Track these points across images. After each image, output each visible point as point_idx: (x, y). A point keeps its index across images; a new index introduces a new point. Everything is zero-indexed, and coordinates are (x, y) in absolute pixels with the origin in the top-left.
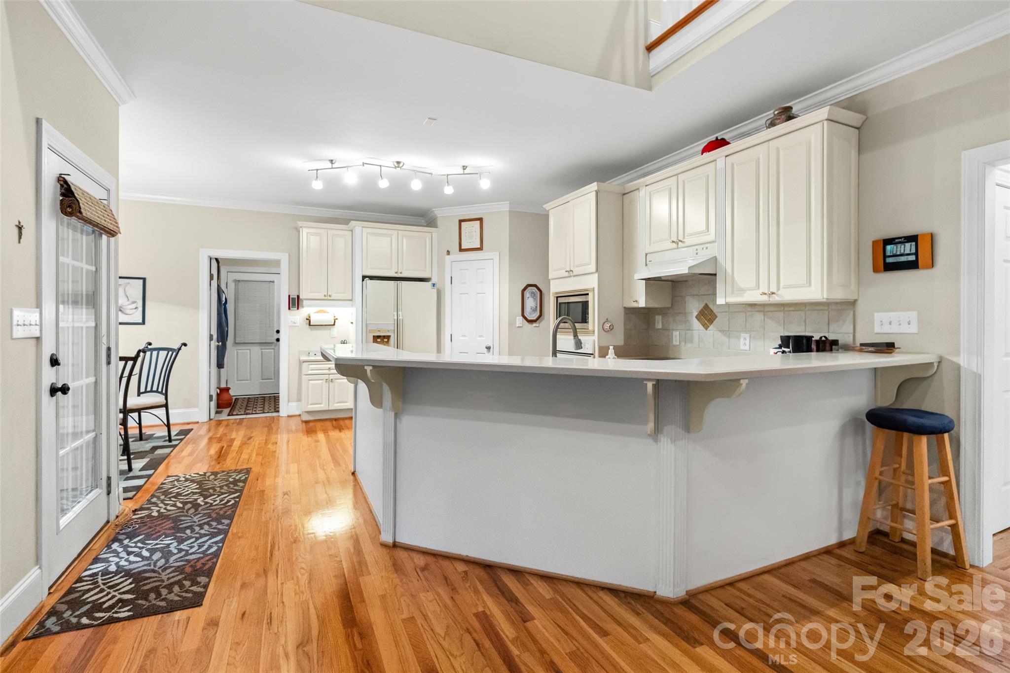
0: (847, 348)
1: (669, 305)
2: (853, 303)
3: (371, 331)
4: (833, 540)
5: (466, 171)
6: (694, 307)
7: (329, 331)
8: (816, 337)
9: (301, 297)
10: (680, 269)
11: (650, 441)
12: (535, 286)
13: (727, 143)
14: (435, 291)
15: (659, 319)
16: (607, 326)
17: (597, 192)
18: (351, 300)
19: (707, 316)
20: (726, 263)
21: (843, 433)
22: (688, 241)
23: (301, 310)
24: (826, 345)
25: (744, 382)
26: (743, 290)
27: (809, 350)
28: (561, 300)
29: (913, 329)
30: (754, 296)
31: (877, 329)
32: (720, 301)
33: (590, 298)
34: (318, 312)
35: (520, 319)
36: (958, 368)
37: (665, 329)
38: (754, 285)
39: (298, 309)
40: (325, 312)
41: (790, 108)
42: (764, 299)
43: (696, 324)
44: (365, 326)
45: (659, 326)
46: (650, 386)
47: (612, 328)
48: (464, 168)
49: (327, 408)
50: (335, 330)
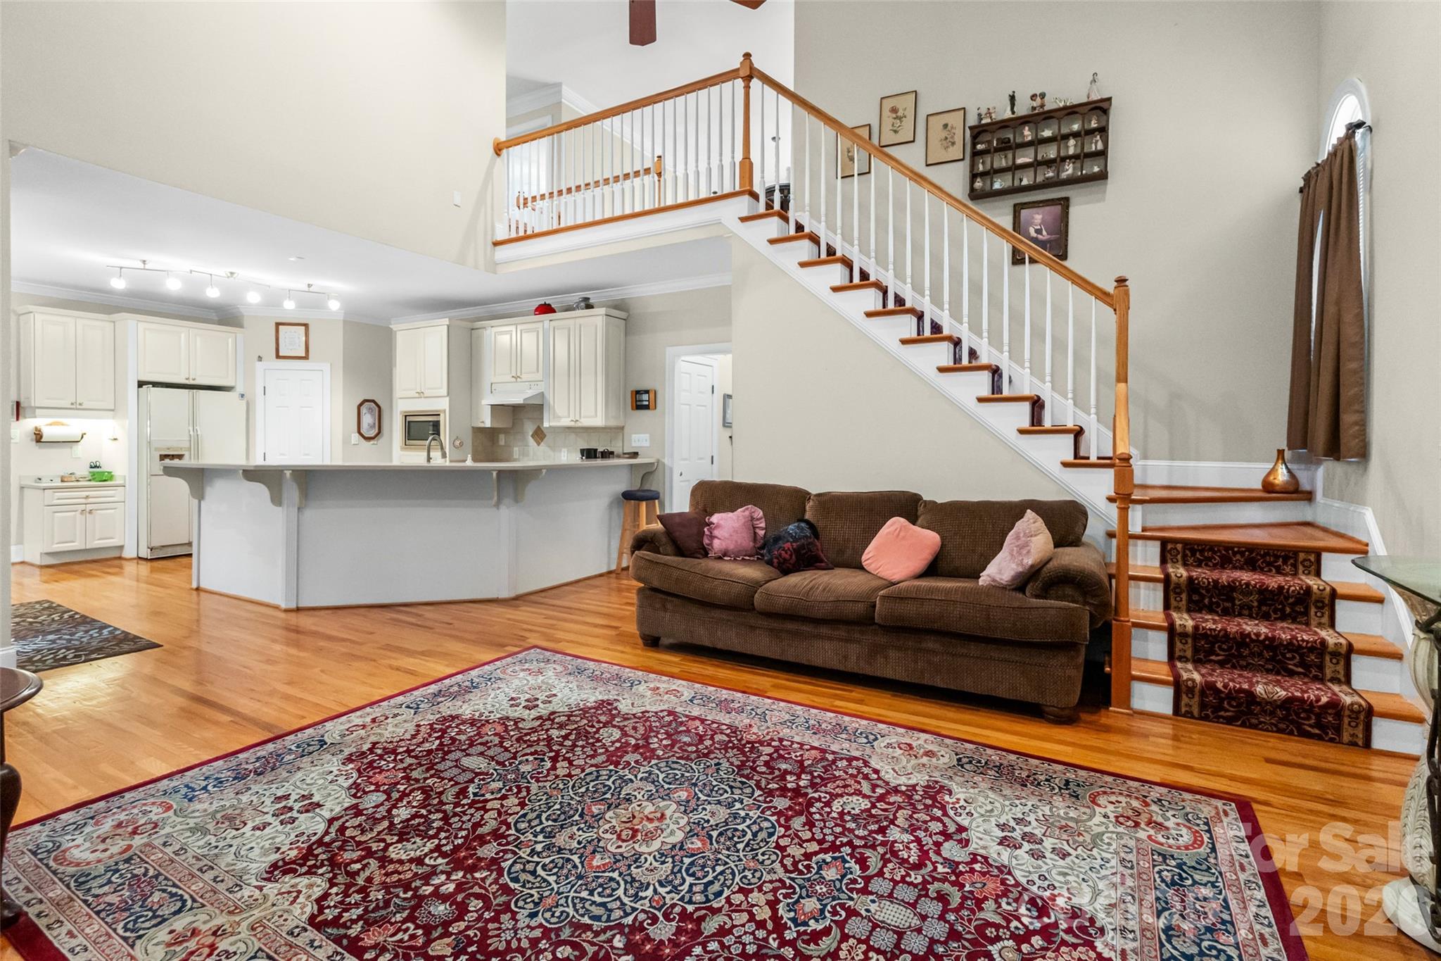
0: (619, 456)
1: (510, 425)
2: (622, 428)
3: (157, 449)
4: (604, 570)
5: (311, 289)
6: (530, 428)
7: (69, 450)
8: (600, 449)
9: (22, 405)
10: (518, 400)
11: (495, 509)
12: (373, 401)
13: (553, 311)
14: (244, 403)
15: (502, 437)
16: (457, 443)
17: (448, 326)
18: (113, 410)
19: (539, 435)
20: (549, 397)
21: (611, 506)
22: (524, 377)
23: (22, 421)
24: (607, 455)
25: (544, 471)
26: (560, 417)
27: (595, 457)
28: (409, 419)
29: (647, 444)
30: (566, 422)
31: (634, 445)
32: (546, 425)
33: (441, 419)
34: (51, 425)
35: (355, 437)
36: (664, 464)
37: (507, 446)
38: (566, 414)
39: (18, 419)
40: (63, 425)
41: (588, 299)
42: (572, 424)
43: (531, 441)
44: (143, 441)
45: (502, 442)
46: (495, 474)
47: (461, 444)
48: (309, 286)
49: (83, 547)
50: (78, 449)
